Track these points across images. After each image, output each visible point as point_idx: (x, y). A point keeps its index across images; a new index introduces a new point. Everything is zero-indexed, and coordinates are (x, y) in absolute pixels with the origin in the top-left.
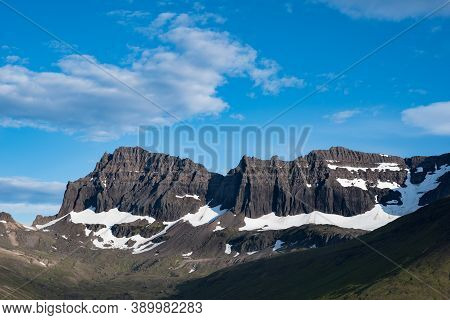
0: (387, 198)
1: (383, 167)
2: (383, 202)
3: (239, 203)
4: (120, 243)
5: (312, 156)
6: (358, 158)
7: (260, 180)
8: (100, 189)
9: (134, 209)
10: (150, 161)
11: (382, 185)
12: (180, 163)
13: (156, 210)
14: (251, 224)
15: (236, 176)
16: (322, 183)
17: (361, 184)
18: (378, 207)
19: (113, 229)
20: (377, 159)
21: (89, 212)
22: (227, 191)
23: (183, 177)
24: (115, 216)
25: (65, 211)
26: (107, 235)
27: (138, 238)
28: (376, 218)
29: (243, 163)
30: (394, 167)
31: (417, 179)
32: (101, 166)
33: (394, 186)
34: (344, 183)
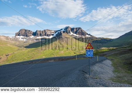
0: (53, 35)
1: (52, 31)
2: (52, 35)
3: (36, 35)
4: (22, 40)
5: (45, 30)
6: (50, 30)
7: (39, 33)
8: (20, 34)
9: (24, 36)
10: (26, 30)
11: (52, 33)
12: (29, 31)
13: (27, 36)
14: (38, 38)
15: (36, 32)
16: (46, 33)
17: (50, 33)
18: (52, 36)
19: (22, 38)
20: (51, 31)
21: (19, 36)
22: (35, 34)
23: (30, 32)
24: (22, 37)
25: (15, 36)
26: (21, 39)
27: (24, 39)
28: (51, 37)
29: (37, 31)
30: (53, 31)
31: (56, 33)
32: (20, 31)
33: (53, 34)
34: (48, 33)
